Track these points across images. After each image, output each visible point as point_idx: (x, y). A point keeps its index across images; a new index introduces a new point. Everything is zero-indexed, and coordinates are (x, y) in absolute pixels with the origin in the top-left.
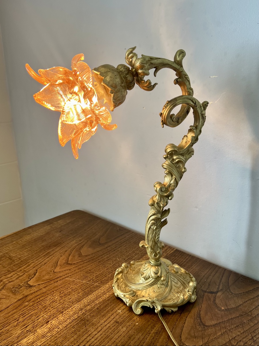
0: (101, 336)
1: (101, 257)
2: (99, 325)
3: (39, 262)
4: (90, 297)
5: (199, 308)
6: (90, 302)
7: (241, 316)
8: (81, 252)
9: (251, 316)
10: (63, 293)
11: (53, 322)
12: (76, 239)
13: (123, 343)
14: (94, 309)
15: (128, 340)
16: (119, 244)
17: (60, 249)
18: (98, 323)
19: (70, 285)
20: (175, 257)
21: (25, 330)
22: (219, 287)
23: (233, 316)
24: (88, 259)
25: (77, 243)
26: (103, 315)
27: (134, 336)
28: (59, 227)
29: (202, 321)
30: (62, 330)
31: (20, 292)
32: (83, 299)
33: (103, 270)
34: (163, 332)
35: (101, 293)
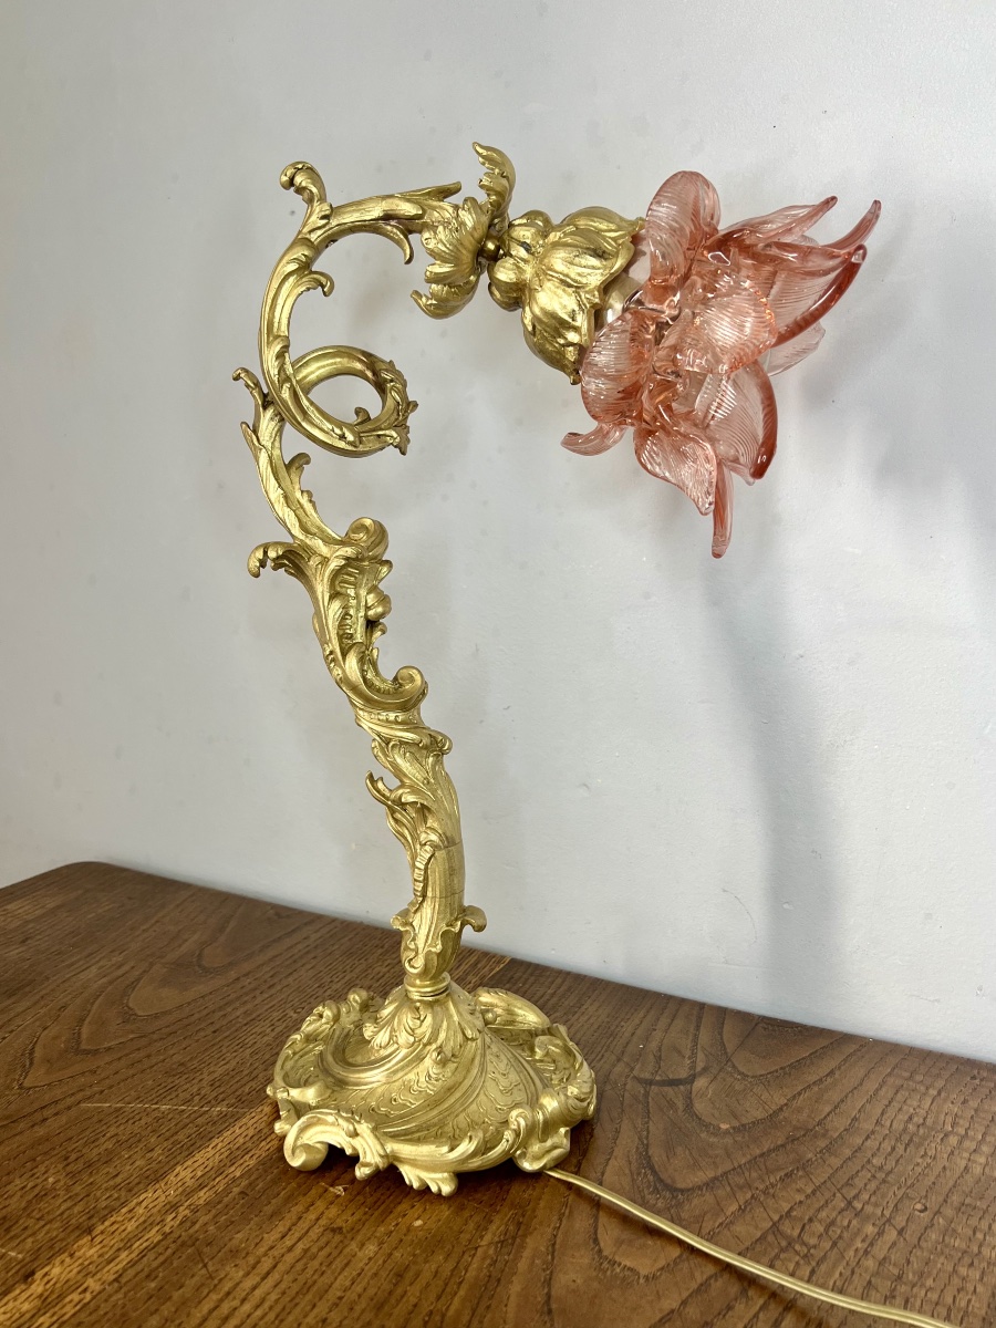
0: (278, 1290)
1: (222, 1013)
2: (262, 1250)
4: (200, 1157)
5: (640, 1139)
6: (205, 1177)
7: (793, 1141)
8: (131, 1005)
9: (824, 1135)
10: (81, 1161)
11: (56, 1271)
12: (98, 962)
13: (374, 1301)
14: (226, 1200)
15: (395, 1285)
16: (288, 962)
17: (35, 1003)
18: (257, 1244)
19: (104, 1127)
22: (694, 1062)
23: (767, 1147)
24: (167, 1026)
25: (104, 976)
26: (269, 1213)
27: (414, 1268)
28: (13, 926)
29: (663, 1178)
30: (104, 1296)
32: (172, 1169)
33: (237, 1059)
34: (525, 1236)
35: (247, 1138)
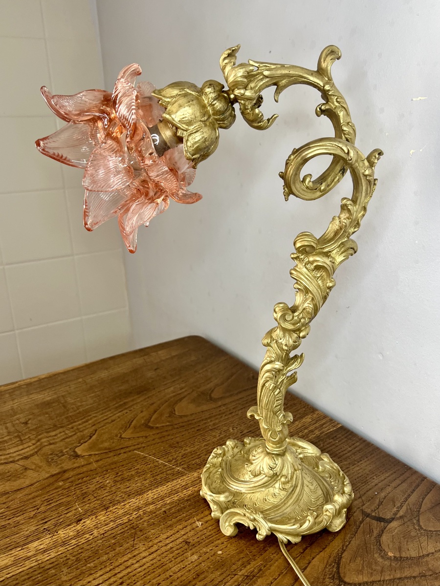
0: (151, 562)
1: (205, 422)
2: (157, 541)
3: (105, 418)
4: (160, 489)
5: (343, 546)
6: (156, 499)
7: (422, 576)
8: (176, 409)
10: (121, 477)
11: (88, 522)
12: (175, 385)
13: (182, 583)
14: (158, 512)
15: (194, 579)
17: (145, 399)
18: (157, 537)
19: (136, 464)
20: (335, 440)
21: (42, 527)
22: (398, 511)
23: (406, 574)
24: (183, 423)
25: (174, 392)
26: (169, 525)
27: (206, 574)
28: (156, 361)
29: (340, 571)
30: (96, 539)
31: (59, 462)
32: (148, 491)
33: (198, 446)
34: (259, 577)
35: (181, 486)
